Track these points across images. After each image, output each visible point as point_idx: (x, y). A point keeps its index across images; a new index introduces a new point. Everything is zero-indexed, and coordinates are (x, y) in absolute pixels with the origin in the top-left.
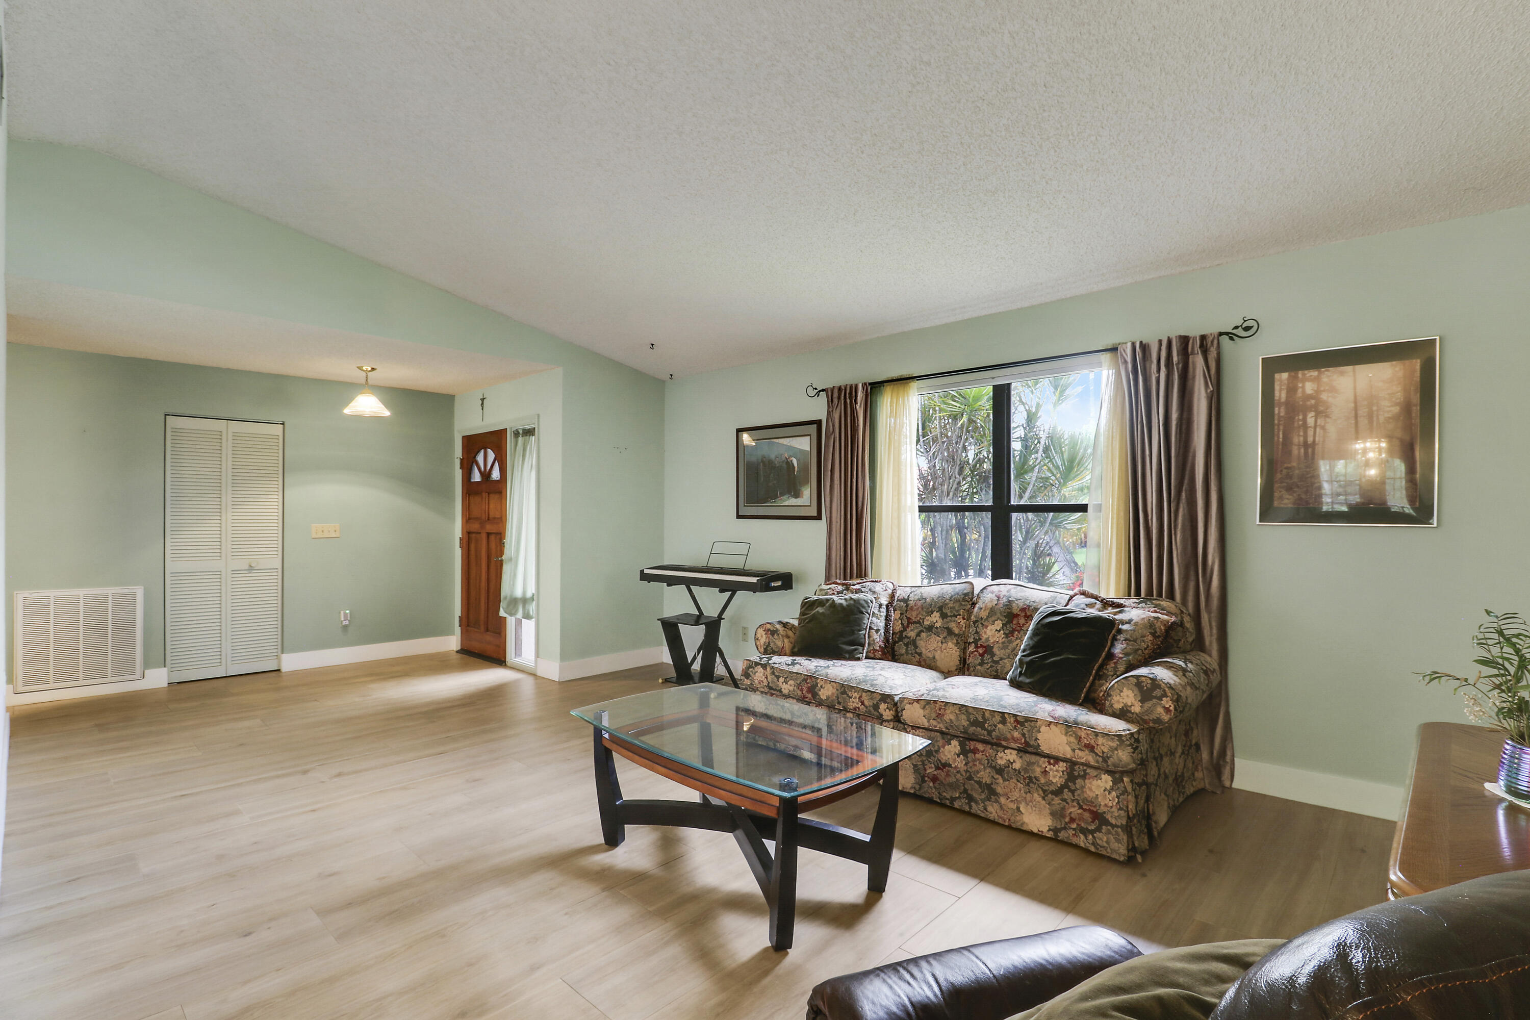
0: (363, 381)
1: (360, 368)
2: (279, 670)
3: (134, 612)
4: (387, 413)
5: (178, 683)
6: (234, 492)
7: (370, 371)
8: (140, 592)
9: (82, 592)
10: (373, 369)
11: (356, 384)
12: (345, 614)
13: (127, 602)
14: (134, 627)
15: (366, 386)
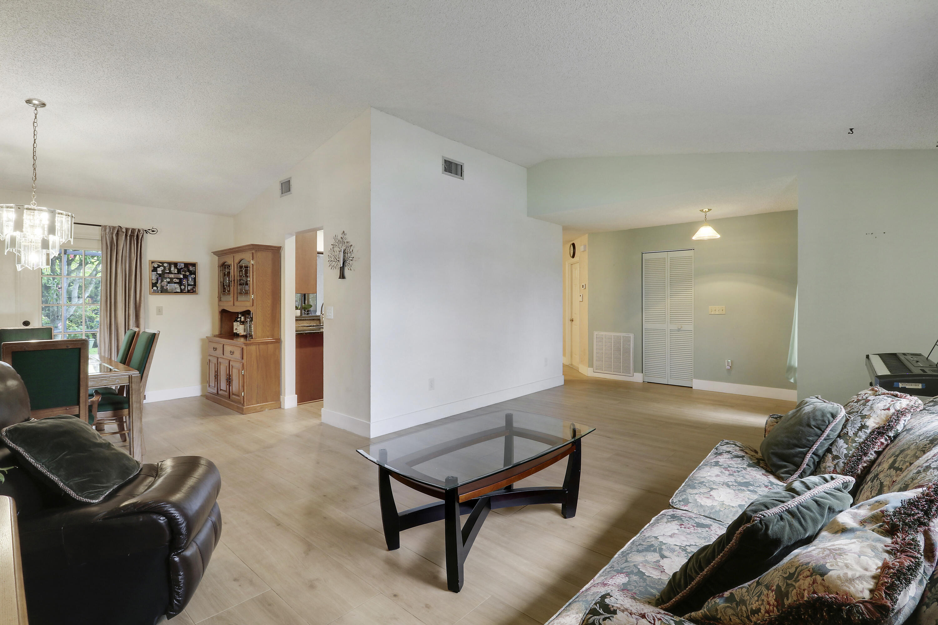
0: (704, 219)
1: (702, 211)
2: (692, 387)
3: (630, 345)
4: (718, 236)
5: (648, 382)
6: (671, 289)
7: (708, 211)
8: (632, 336)
9: (613, 334)
10: (709, 210)
11: (699, 221)
12: (728, 362)
13: (627, 340)
14: (630, 352)
15: (707, 221)
